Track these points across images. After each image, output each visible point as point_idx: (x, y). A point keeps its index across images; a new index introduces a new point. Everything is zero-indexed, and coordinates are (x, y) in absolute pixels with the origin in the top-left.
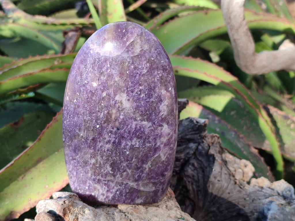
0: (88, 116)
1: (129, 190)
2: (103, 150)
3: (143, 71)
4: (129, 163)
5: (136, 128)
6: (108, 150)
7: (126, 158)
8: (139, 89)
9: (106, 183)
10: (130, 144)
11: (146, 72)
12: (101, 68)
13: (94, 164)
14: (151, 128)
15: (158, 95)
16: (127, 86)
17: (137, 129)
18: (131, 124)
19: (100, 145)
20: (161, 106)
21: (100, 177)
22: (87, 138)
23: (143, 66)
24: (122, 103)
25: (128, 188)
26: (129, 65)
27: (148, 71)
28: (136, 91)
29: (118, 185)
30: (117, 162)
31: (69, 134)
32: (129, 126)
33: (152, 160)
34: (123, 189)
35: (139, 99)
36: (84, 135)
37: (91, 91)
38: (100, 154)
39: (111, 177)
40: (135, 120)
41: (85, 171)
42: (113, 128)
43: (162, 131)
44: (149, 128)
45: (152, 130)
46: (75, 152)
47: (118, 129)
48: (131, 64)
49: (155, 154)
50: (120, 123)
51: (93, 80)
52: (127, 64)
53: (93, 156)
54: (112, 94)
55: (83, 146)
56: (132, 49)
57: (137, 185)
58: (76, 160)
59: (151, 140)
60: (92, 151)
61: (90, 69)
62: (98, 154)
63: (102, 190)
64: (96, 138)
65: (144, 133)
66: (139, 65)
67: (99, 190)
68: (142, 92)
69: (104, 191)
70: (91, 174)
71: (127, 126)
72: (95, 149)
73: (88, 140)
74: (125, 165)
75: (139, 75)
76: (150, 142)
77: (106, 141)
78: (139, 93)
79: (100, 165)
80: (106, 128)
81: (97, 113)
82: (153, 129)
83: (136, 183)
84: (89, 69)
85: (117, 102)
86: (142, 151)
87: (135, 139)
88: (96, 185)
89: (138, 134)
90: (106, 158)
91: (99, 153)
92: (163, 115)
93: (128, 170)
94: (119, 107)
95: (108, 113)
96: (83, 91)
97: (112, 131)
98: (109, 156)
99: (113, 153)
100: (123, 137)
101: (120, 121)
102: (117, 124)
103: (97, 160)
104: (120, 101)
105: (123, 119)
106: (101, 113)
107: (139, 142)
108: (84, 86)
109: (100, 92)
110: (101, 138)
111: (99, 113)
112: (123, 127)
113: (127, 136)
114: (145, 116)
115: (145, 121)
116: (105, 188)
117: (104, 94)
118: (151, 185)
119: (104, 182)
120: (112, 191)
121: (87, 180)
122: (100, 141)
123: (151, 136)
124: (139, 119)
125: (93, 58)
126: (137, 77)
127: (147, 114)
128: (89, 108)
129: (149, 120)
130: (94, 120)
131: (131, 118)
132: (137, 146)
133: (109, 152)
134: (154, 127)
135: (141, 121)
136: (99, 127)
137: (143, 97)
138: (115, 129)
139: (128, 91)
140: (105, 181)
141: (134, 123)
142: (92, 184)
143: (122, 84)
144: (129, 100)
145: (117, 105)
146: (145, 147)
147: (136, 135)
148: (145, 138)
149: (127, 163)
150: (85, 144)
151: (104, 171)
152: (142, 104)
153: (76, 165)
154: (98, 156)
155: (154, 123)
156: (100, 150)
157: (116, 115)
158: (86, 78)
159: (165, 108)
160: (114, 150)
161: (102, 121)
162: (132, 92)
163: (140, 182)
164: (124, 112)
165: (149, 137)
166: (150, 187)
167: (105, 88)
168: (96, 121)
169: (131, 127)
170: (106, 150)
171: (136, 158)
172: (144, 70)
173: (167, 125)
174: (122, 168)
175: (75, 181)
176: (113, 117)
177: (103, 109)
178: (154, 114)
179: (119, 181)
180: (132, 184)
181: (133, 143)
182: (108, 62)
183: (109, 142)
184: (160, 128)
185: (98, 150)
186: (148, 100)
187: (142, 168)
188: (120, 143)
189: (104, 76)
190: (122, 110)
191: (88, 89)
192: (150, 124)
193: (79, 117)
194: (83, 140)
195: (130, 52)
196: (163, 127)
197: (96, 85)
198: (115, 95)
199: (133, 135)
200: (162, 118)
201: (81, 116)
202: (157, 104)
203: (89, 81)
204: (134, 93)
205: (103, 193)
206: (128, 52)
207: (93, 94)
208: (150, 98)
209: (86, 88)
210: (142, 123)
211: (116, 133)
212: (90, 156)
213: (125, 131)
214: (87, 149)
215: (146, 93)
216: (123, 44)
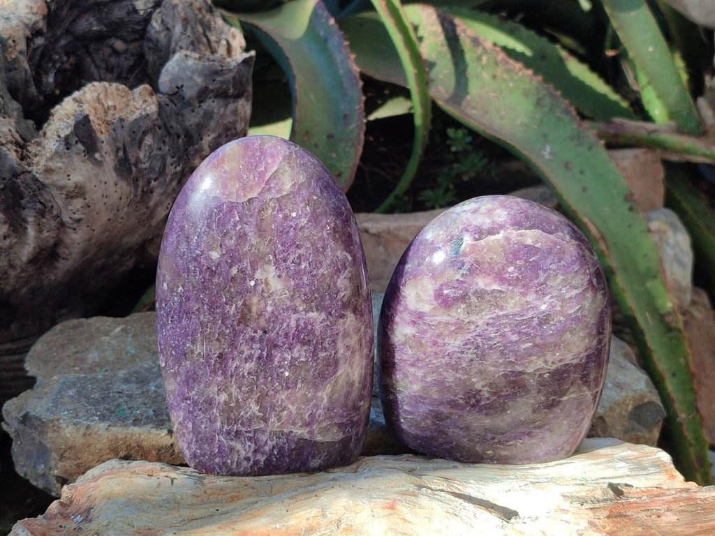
0: (207, 314)
1: (296, 444)
2: (241, 374)
3: (300, 222)
4: (290, 394)
5: (297, 326)
6: (248, 374)
7: (284, 384)
8: (297, 255)
9: (251, 437)
10: (290, 357)
11: (306, 222)
12: (224, 225)
13: (225, 403)
14: (325, 323)
15: (332, 262)
16: (275, 252)
17: (300, 328)
18: (288, 321)
19: (235, 365)
20: (339, 281)
21: (239, 425)
22: (209, 355)
23: (300, 212)
24: (267, 284)
25: (294, 441)
26: (274, 213)
27: (309, 221)
28: (291, 258)
29: (275, 438)
30: (269, 394)
31: (173, 352)
32: (285, 325)
33: (333, 382)
34: (285, 444)
35: (297, 272)
36: (203, 351)
37: (208, 268)
38: (235, 382)
39: (259, 423)
40: (295, 311)
41: (210, 419)
42: (255, 332)
43: (346, 326)
44: (321, 323)
45: (327, 326)
46: (188, 385)
47: (265, 332)
48: (278, 211)
49: (337, 371)
50: (268, 321)
51: (211, 248)
52: (270, 211)
53: (223, 388)
54: (249, 268)
55: (201, 372)
56: (277, 184)
57: (308, 432)
58: (190, 400)
59: (327, 346)
60: (220, 379)
61: (203, 229)
62: (231, 382)
63: (245, 450)
64: (226, 354)
65: (314, 334)
66: (292, 211)
67: (238, 451)
68: (302, 259)
69: (248, 452)
70: (222, 423)
71: (282, 324)
72: (224, 373)
73: (211, 358)
74: (283, 397)
75: (294, 229)
76: (325, 349)
77: (244, 356)
78: (298, 261)
79: (236, 403)
80: (243, 332)
81: (224, 308)
82: (329, 323)
83: (307, 430)
84: (201, 229)
85: (259, 282)
86: (312, 367)
87: (298, 347)
88: (233, 443)
89: (302, 337)
90: (247, 389)
91: (234, 380)
92: (344, 296)
93: (290, 406)
94: (263, 292)
95: (244, 304)
96: (195, 270)
97: (254, 336)
98: (251, 384)
99: (261, 377)
100: (276, 346)
101: (267, 316)
102: (262, 322)
103: (230, 395)
104: (263, 281)
105: (273, 312)
106: (232, 305)
107: (306, 351)
108: (195, 259)
109: (225, 268)
110: (236, 353)
111: (228, 306)
112: (273, 326)
113: (282, 343)
114: (312, 302)
115: (312, 312)
116: (249, 446)
117: (234, 271)
118: (335, 430)
119: (248, 434)
120: (264, 451)
121: (215, 436)
122: (233, 359)
123: (327, 337)
124: (301, 309)
125: (206, 209)
126: (291, 234)
127: (315, 298)
128: (207, 300)
129: (319, 308)
130: (219, 320)
131: (288, 309)
132: (303, 359)
133: (252, 377)
134: (330, 321)
135: (306, 311)
136: (230, 332)
137: (306, 267)
138: (260, 332)
139: (276, 260)
140: (250, 432)
141: (294, 317)
142: (225, 441)
143: (264, 248)
144: (279, 276)
145: (259, 288)
146: (318, 359)
147: (298, 338)
148: (317, 343)
149: (286, 393)
150: (205, 367)
151: (246, 413)
152: (305, 281)
153: (191, 409)
154: (232, 386)
155: (330, 314)
156: (235, 374)
157: (259, 307)
158: (198, 245)
159: (347, 283)
160: (261, 371)
161: (233, 321)
162: (285, 261)
163: (314, 427)
164: (274, 300)
165: (323, 339)
166: (333, 433)
167: (235, 260)
168: (223, 322)
169: (288, 326)
170: (246, 374)
171: (302, 382)
172: (302, 220)
173: (352, 315)
174: (280, 403)
175: (192, 440)
176: (254, 309)
177: (233, 298)
178: (327, 297)
179: (275, 429)
180: (300, 432)
181: (296, 355)
182: (236, 213)
183: (250, 357)
184: (341, 321)
185: (232, 376)
186: (315, 272)
187: (317, 398)
188: (270, 357)
189: (231, 238)
190: (269, 297)
191: (204, 265)
192: (323, 316)
193: (191, 317)
194: (201, 360)
195: (273, 191)
196: (347, 317)
197: (218, 257)
198: (254, 270)
199: (293, 339)
200: (342, 302)
201: (193, 317)
202: (332, 277)
203: (203, 251)
204: (288, 263)
205: (248, 456)
206: (269, 190)
207: (213, 273)
208: (319, 269)
209: (200, 263)
210: (308, 315)
211: (261, 340)
212: (216, 389)
213: (278, 333)
214: (210, 376)
215: (310, 260)
216: (260, 177)
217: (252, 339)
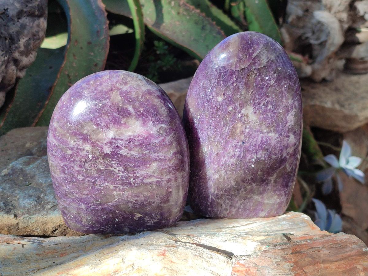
0: (212, 131)
1: (254, 204)
2: (227, 164)
3: (270, 82)
4: (254, 177)
5: (262, 141)
6: (232, 165)
7: (251, 172)
8: (266, 101)
9: (229, 198)
10: (255, 157)
11: (273, 82)
12: (227, 82)
13: (217, 179)
14: (278, 140)
15: (286, 106)
16: (254, 99)
17: (263, 141)
18: (257, 137)
19: (225, 160)
20: (288, 116)
21: (224, 192)
22: (211, 153)
23: (271, 77)
24: (247, 116)
25: (252, 202)
26: (255, 77)
27: (275, 82)
28: (263, 103)
29: (242, 199)
30: (242, 176)
32: (255, 139)
33: (278, 172)
34: (247, 203)
35: (265, 111)
36: (208, 151)
37: (216, 106)
38: (224, 169)
39: (235, 191)
40: (262, 132)
41: (208, 187)
42: (238, 142)
43: (289, 142)
44: (276, 139)
45: (279, 141)
46: (198, 168)
47: (243, 143)
48: (258, 76)
49: (281, 166)
50: (245, 137)
51: (218, 95)
52: (254, 76)
53: (217, 171)
54: (239, 107)
55: (206, 162)
56: (259, 60)
58: (198, 176)
59: (277, 152)
60: (215, 166)
61: (215, 84)
63: (225, 205)
64: (220, 153)
65: (271, 145)
66: (266, 76)
67: (222, 205)
68: (269, 104)
69: (227, 206)
70: (214, 190)
71: (253, 139)
72: (218, 164)
73: (212, 155)
74: (249, 178)
75: (266, 86)
76: (276, 154)
77: (230, 155)
78: (266, 105)
79: (223, 180)
80: (231, 142)
81: (222, 128)
83: (260, 197)
84: (214, 84)
85: (243, 115)
86: (267, 163)
87: (261, 152)
88: (219, 201)
89: (264, 147)
90: (230, 173)
91: (223, 168)
92: (290, 125)
93: (253, 183)
94: (245, 121)
95: (233, 127)
96: (208, 107)
97: (237, 145)
98: (233, 170)
99: (238, 167)
100: (248, 151)
101: (246, 134)
102: (242, 137)
104: (246, 115)
105: (249, 132)
106: (226, 127)
107: (265, 154)
108: (209, 101)
109: (225, 106)
110: (226, 153)
111: (224, 128)
112: (248, 140)
113: (252, 149)
114: (271, 127)
115: (271, 133)
116: (228, 203)
117: (230, 108)
118: (276, 197)
120: (235, 206)
121: (209, 196)
122: (224, 156)
123: (278, 148)
124: (265, 131)
125: (217, 73)
126: (264, 89)
127: (274, 126)
128: (213, 124)
129: (276, 131)
130: (218, 135)
131: (257, 131)
132: (263, 159)
133: (233, 167)
134: (280, 139)
135: (268, 133)
136: (224, 142)
137: (270, 108)
138: (241, 143)
139: (254, 103)
140: (229, 195)
141: (261, 135)
142: (215, 199)
143: (248, 96)
144: (255, 113)
145: (243, 119)
146: (271, 159)
147: (261, 147)
148: (272, 150)
149: (251, 176)
150: (208, 160)
151: (228, 185)
152: (269, 116)
153: (198, 181)
154: (222, 171)
155: (281, 135)
156: (224, 164)
157: (242, 129)
158: (211, 93)
159: (292, 118)
160: (239, 163)
161: (226, 136)
162: (259, 104)
163: (265, 195)
165: (275, 148)
166: (274, 199)
167: (231, 102)
168: (220, 136)
169: (256, 140)
171: (261, 171)
173: (293, 135)
174: (247, 181)
176: (238, 130)
177: (227, 123)
178: (281, 125)
179: (243, 195)
180: (256, 197)
181: (259, 156)
182: (234, 76)
184: (286, 139)
185: (222, 165)
186: (276, 111)
187: (268, 180)
188: (244, 156)
189: (230, 90)
190: (248, 124)
191: (213, 105)
192: (277, 135)
193: (203, 133)
194: (206, 155)
195: (257, 64)
196: (290, 137)
197: (222, 100)
198: (241, 108)
199: (258, 148)
200: (288, 128)
201: (205, 132)
202: (284, 114)
203: (214, 96)
204: (261, 105)
205: (227, 208)
206: (254, 63)
207: (218, 109)
208: (278, 109)
209: (211, 103)
210: (269, 135)
211: (241, 147)
212: (213, 172)
213: (250, 144)
214: (211, 165)
215: (274, 104)
216: (249, 56)
217: (236, 146)
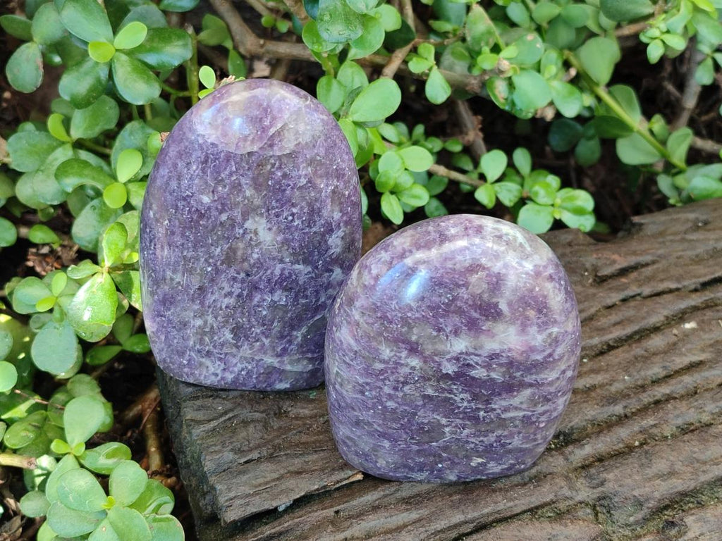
0: (190, 250)
1: (265, 369)
2: (219, 306)
3: (299, 182)
4: (266, 329)
5: (281, 275)
6: (226, 307)
7: (261, 321)
8: (291, 213)
9: (221, 358)
10: (270, 300)
11: (305, 182)
12: (219, 173)
13: (200, 327)
14: (310, 275)
15: (326, 222)
16: (268, 207)
17: (284, 276)
18: (272, 268)
19: (213, 298)
20: (331, 239)
21: (211, 347)
22: (188, 285)
23: (300, 172)
24: (256, 233)
25: (263, 367)
26: (272, 170)
27: (308, 182)
28: (285, 214)
29: (245, 362)
30: (244, 326)
31: (153, 274)
32: (269, 272)
33: (309, 324)
34: (254, 368)
35: (289, 228)
36: (183, 281)
37: (197, 210)
38: (212, 312)
39: (232, 348)
40: (281, 261)
41: (183, 337)
42: (238, 273)
43: (331, 279)
44: (306, 274)
45: (312, 277)
46: (165, 305)
47: (248, 275)
48: (277, 168)
49: (315, 316)
50: (252, 266)
51: (201, 191)
52: (269, 167)
53: (202, 315)
54: (240, 217)
55: (180, 298)
56: (280, 141)
57: (279, 362)
58: (165, 317)
59: (309, 294)
60: (196, 307)
61: (197, 171)
62: (208, 312)
63: (214, 367)
64: (206, 287)
65: (297, 284)
66: (291, 170)
67: (207, 367)
68: (296, 217)
69: (217, 370)
70: (194, 343)
71: (266, 270)
72: (202, 303)
73: (190, 289)
74: (258, 331)
75: (291, 188)
76: (306, 297)
77: (223, 292)
78: (290, 218)
79: (211, 329)
80: (225, 272)
81: (209, 248)
82: (314, 275)
83: (278, 360)
84: (194, 172)
85: (248, 231)
86: (291, 310)
87: (279, 292)
88: (204, 360)
89: (285, 284)
90: (223, 320)
91: (211, 310)
92: (333, 253)
93: (264, 340)
94: (251, 239)
95: (230, 248)
96: (183, 209)
97: (236, 277)
98: (228, 316)
99: (238, 312)
100: (256, 288)
101: (252, 261)
102: (246, 266)
103: (206, 322)
104: (253, 231)
105: (258, 259)
106: (217, 247)
107: (287, 296)
108: (184, 199)
109: (214, 213)
110: (216, 288)
111: (213, 248)
112: (257, 271)
113: (264, 286)
114: (300, 255)
115: (299, 264)
116: (219, 365)
117: (224, 217)
118: (305, 362)
119: (219, 355)
120: (233, 370)
121: (186, 351)
122: (212, 293)
123: (310, 287)
124: (288, 260)
125: (202, 153)
126: (288, 192)
127: (304, 253)
128: (192, 238)
129: (306, 262)
130: (202, 257)
131: (274, 259)
132: (282, 303)
133: (229, 310)
134: (315, 273)
135: (292, 263)
136: (212, 270)
137: (298, 224)
138: (243, 275)
139: (269, 214)
140: (221, 354)
141: (279, 267)
142: (195, 357)
143: (257, 202)
144: (270, 229)
145: (248, 237)
146: (298, 304)
147: (281, 285)
148: (299, 291)
149: (262, 328)
150: (183, 295)
151: (220, 338)
152: (296, 237)
153: (165, 325)
154: (208, 315)
155: (317, 267)
156: (213, 306)
157: (245, 252)
158: (190, 187)
159: (339, 242)
160: (239, 306)
161: (217, 261)
162: (277, 216)
163: (285, 358)
164: (261, 249)
165: (306, 289)
166: (303, 365)
167: (226, 208)
168: (206, 261)
169: (272, 273)
170: (223, 307)
171: (279, 322)
172: (301, 180)
173: (339, 269)
174: (254, 335)
175: (163, 350)
176: (239, 253)
177: (219, 241)
178: (316, 253)
179: (246, 355)
180: (270, 361)
181: (276, 298)
182: (233, 163)
183: (230, 294)
184: (326, 274)
185: (209, 307)
186: (307, 230)
187: (291, 336)
188: (250, 296)
189: (225, 186)
190: (256, 245)
191: (193, 207)
192: (309, 269)
194: (180, 287)
195: (275, 148)
196: (333, 272)
197: (209, 202)
198: (245, 220)
199: (275, 285)
200: (331, 258)
201: (176, 250)
202: (324, 236)
203: (195, 193)
204: (281, 218)
205: (217, 372)
206: (271, 146)
207: (202, 216)
208: (311, 228)
209: (189, 203)
210: (294, 267)
211: (243, 281)
212: (192, 314)
213: (260, 277)
214: (188, 303)
215: (304, 219)
216: (263, 132)
217: (234, 279)
